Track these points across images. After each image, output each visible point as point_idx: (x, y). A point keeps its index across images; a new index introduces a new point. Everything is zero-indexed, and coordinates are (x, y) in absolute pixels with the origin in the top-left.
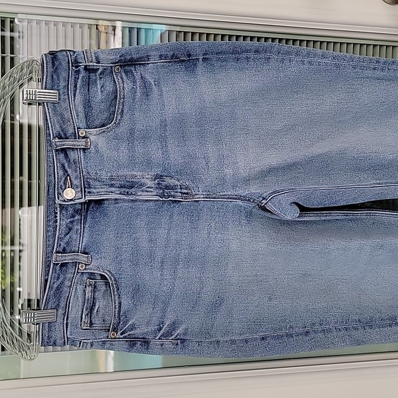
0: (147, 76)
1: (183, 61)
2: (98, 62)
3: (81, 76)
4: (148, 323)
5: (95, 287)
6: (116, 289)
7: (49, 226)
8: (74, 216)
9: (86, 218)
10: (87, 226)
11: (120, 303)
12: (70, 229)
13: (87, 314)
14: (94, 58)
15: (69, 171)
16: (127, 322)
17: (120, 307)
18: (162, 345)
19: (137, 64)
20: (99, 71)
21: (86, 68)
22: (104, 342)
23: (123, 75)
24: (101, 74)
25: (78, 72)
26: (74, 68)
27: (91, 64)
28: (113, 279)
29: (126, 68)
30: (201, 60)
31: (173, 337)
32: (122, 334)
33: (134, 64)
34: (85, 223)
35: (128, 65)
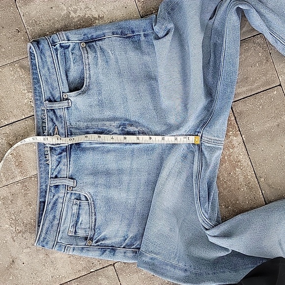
0: (104, 47)
1: (129, 37)
2: (69, 40)
3: (59, 51)
4: (115, 236)
5: (80, 206)
6: (93, 208)
7: (41, 164)
8: (61, 153)
9: (70, 154)
10: (71, 160)
11: (96, 219)
12: (59, 162)
13: (73, 225)
14: (65, 37)
15: (57, 123)
16: (100, 233)
17: (95, 222)
18: (125, 252)
19: (97, 40)
20: (70, 49)
21: (61, 46)
22: (83, 248)
23: (88, 48)
24: (72, 50)
25: (56, 50)
26: (53, 47)
27: (63, 42)
28: (92, 200)
29: (91, 44)
30: (142, 35)
31: (134, 246)
32: (96, 242)
33: (95, 41)
34: (70, 158)
35: (91, 42)
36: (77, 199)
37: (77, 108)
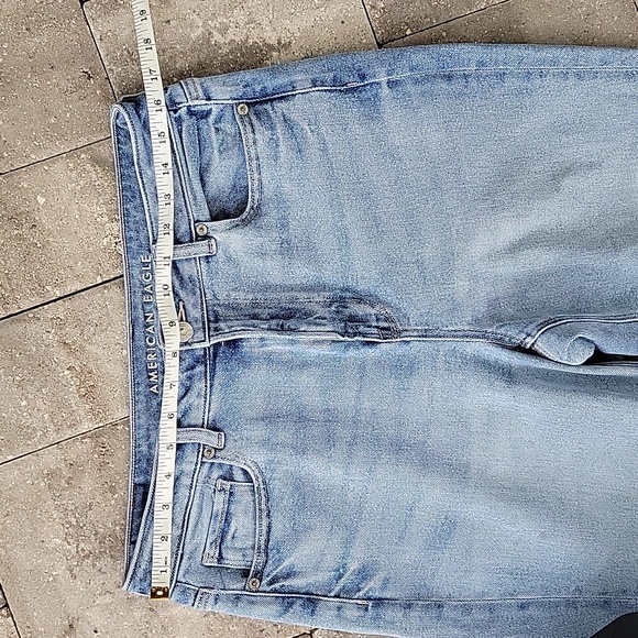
0: (294, 116)
1: (354, 90)
2: (209, 99)
3: (184, 124)
4: (316, 569)
5: (231, 494)
6: (264, 499)
7: (138, 393)
8: (193, 368)
9: (213, 370)
10: (216, 382)
11: (269, 527)
12: (188, 390)
13: (215, 541)
14: (200, 91)
15: (182, 294)
16: (280, 560)
17: (269, 532)
18: (339, 608)
19: (275, 99)
20: (211, 119)
21: (191, 113)
22: (238, 597)
23: (253, 118)
24: (216, 122)
25: (179, 120)
26: (172, 113)
27: (196, 102)
28: (260, 479)
29: (258, 107)
30: (384, 85)
31: (361, 594)
32: (271, 583)
33: (271, 100)
34: (212, 378)
35: (261, 103)
36: (225, 479)
37: (229, 259)
